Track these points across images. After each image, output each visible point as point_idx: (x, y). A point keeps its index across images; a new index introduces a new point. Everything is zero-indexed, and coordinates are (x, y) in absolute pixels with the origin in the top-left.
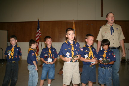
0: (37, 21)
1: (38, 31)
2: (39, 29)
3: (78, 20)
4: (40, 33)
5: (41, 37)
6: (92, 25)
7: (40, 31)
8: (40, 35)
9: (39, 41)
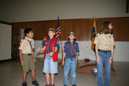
0: (57, 19)
1: (58, 29)
2: (59, 27)
3: (100, 17)
4: (60, 31)
5: (61, 35)
6: (115, 22)
7: (59, 29)
8: (60, 33)
9: (58, 39)
